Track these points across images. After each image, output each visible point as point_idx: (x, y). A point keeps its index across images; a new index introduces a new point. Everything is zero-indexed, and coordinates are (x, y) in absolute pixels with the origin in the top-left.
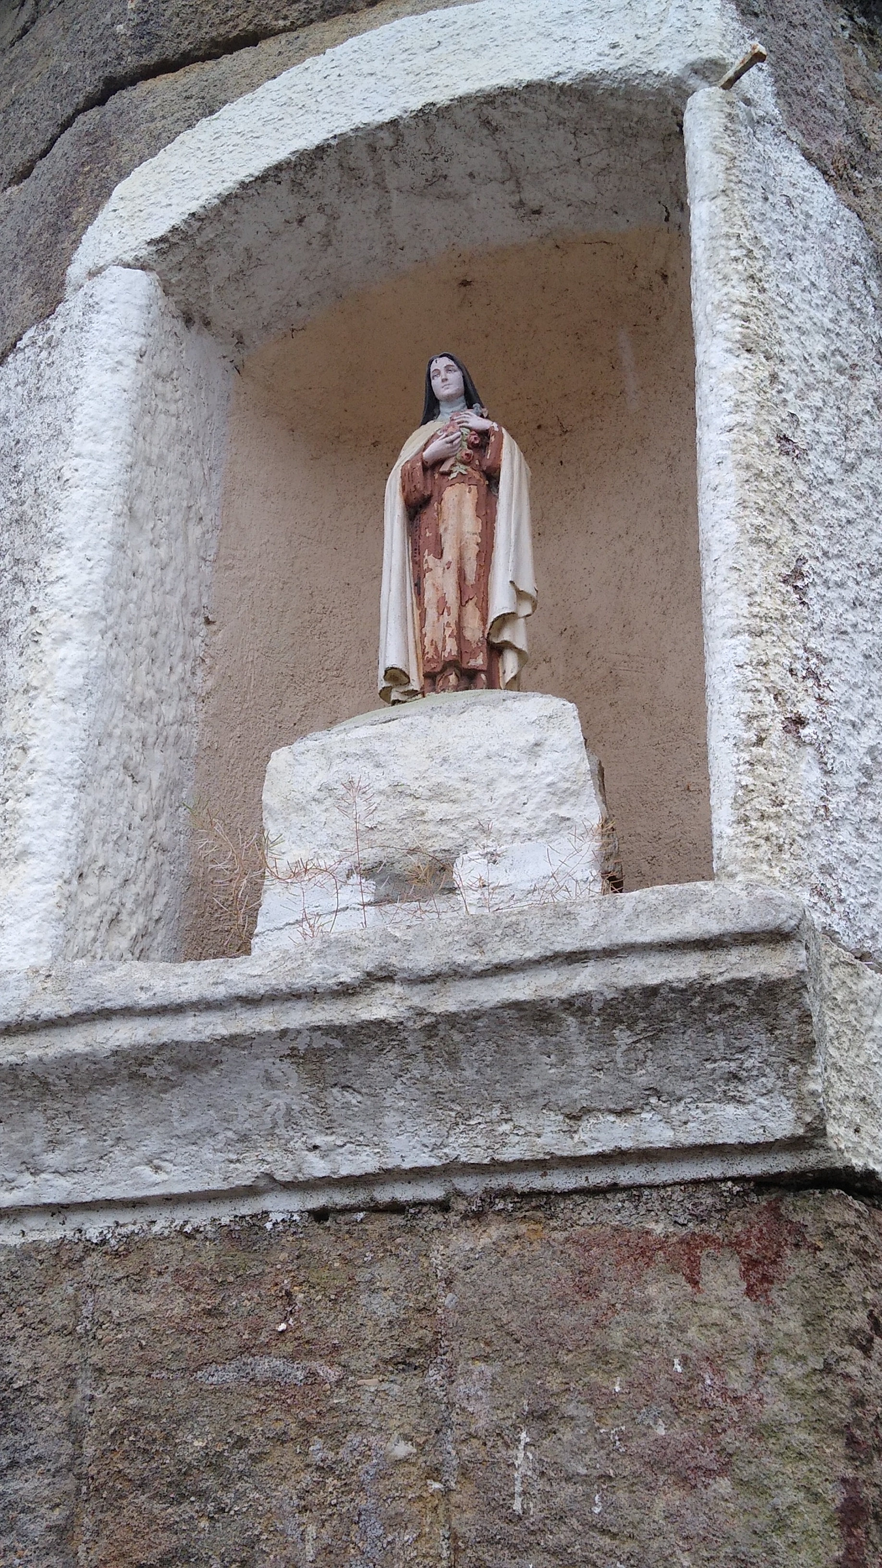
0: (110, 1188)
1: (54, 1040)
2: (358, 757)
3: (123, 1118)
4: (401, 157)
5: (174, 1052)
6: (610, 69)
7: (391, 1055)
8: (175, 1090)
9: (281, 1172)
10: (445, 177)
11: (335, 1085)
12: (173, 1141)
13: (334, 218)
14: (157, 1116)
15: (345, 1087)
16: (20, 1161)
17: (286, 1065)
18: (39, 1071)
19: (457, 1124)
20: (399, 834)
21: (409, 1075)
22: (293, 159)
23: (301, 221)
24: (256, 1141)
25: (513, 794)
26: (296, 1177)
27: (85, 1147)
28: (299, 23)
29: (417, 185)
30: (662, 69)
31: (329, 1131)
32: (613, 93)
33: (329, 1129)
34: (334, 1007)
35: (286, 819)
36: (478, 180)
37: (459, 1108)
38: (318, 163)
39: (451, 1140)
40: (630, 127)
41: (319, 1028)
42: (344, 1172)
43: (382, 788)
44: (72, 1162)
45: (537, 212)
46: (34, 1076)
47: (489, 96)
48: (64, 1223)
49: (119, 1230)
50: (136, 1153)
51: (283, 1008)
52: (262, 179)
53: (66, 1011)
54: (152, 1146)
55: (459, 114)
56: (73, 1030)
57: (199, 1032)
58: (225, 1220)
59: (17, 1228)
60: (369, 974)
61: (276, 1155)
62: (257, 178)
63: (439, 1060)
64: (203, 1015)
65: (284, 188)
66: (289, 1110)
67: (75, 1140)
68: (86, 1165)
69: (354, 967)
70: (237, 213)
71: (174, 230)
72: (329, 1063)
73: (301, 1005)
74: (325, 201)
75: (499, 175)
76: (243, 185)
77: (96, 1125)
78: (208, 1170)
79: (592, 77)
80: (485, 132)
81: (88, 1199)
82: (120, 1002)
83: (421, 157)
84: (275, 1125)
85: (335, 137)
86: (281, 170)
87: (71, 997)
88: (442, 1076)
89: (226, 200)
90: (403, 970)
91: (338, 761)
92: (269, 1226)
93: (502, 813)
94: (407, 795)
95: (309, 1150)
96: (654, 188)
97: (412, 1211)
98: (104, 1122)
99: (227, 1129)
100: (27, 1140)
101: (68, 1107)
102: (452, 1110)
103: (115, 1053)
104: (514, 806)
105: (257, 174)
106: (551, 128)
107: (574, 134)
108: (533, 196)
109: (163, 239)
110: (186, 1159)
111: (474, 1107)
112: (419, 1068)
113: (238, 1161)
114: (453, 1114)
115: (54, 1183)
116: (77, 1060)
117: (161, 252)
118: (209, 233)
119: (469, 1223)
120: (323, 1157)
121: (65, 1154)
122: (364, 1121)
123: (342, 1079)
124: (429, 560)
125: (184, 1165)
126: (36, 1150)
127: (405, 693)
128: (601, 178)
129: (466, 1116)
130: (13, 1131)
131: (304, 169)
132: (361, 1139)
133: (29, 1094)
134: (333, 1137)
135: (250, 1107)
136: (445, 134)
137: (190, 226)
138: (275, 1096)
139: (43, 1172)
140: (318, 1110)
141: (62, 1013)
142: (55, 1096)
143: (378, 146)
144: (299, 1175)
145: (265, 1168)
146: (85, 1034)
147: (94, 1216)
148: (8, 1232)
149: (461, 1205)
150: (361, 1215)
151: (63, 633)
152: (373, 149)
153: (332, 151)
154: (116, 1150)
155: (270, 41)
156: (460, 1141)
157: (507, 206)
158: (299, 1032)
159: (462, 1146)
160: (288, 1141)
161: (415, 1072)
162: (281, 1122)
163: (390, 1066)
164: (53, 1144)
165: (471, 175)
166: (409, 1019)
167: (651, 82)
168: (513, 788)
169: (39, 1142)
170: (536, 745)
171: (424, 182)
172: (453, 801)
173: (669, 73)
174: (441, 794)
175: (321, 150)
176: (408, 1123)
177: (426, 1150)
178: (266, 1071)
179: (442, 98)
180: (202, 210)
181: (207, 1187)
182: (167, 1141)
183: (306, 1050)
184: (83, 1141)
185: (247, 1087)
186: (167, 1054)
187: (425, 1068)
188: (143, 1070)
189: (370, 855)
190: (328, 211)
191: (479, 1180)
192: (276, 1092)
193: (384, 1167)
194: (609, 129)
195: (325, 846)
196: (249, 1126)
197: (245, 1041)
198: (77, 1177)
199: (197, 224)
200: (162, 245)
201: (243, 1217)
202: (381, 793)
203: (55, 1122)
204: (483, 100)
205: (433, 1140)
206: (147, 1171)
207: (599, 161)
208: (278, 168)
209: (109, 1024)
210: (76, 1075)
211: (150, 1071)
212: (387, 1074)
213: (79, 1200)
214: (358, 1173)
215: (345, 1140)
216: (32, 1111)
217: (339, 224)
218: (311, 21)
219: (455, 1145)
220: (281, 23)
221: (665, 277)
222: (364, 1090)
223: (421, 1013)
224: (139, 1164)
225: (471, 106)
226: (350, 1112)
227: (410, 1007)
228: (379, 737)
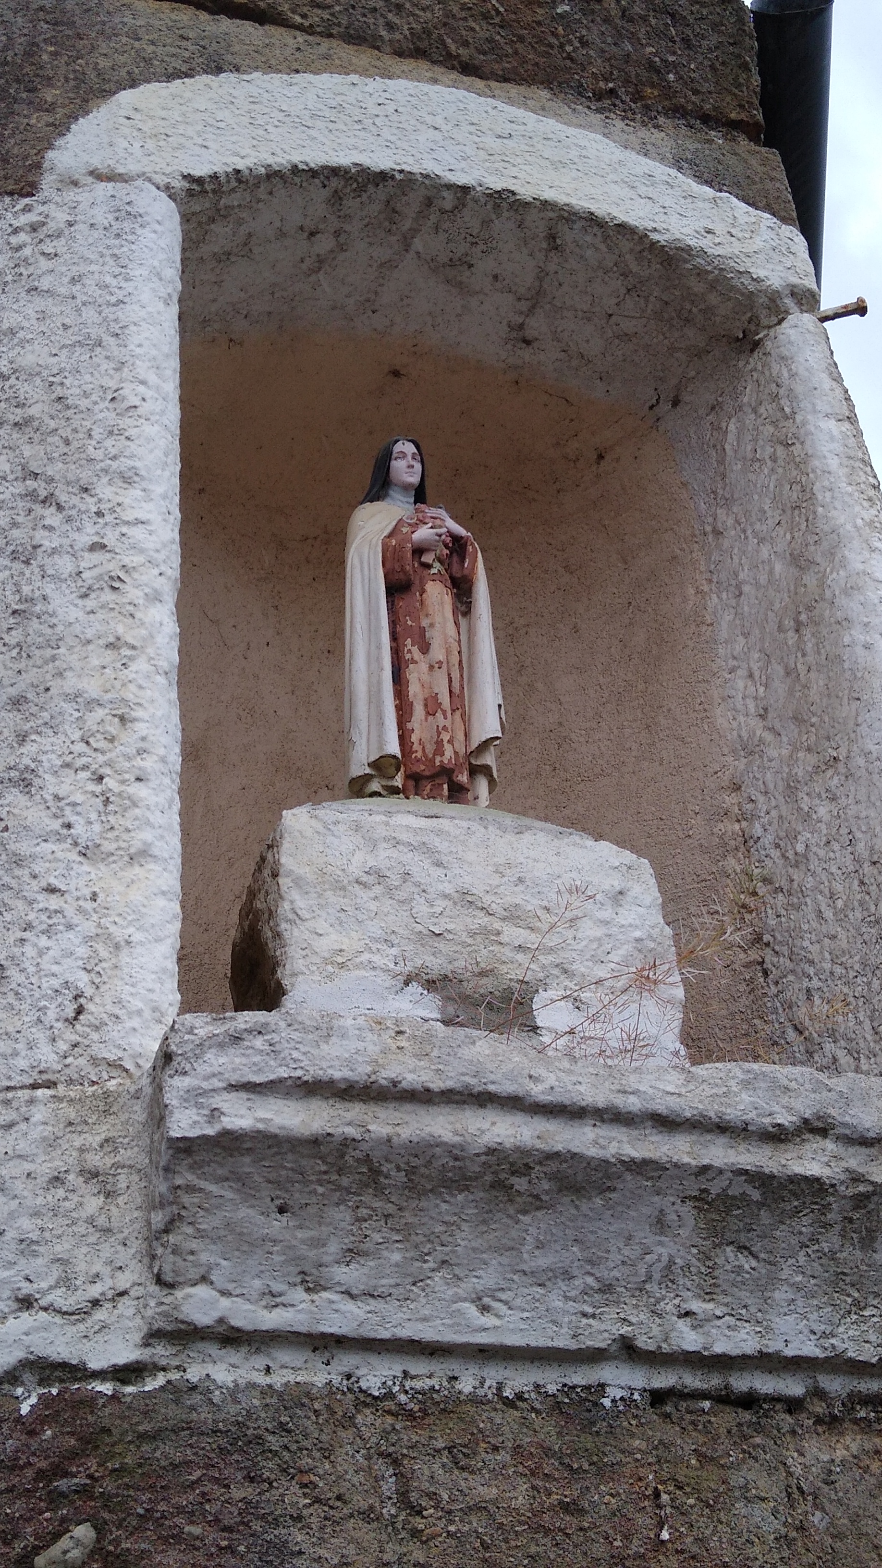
0: (420, 1326)
1: (407, 1118)
2: (412, 848)
3: (459, 1235)
4: (446, 226)
5: (565, 1165)
6: (710, 251)
7: (806, 1221)
8: (539, 1214)
9: (644, 1338)
10: (470, 266)
11: (732, 1243)
12: (515, 1277)
13: (342, 248)
14: (504, 1241)
15: (742, 1248)
16: (299, 1269)
17: (687, 1210)
18: (376, 1155)
19: (849, 1312)
20: (469, 949)
21: (816, 1247)
22: (353, 171)
23: (312, 234)
24: (619, 1295)
25: (599, 939)
26: (660, 1347)
27: (397, 1265)
28: (318, 29)
29: (438, 259)
30: (762, 277)
31: (707, 1297)
32: (700, 273)
33: (708, 1295)
34: (760, 1151)
35: (320, 896)
36: (498, 285)
37: (856, 1295)
38: (371, 188)
39: (841, 1329)
40: (690, 311)
41: (746, 1172)
42: (719, 1348)
43: (447, 892)
44: (373, 1282)
45: (527, 342)
46: (367, 1160)
47: (575, 214)
48: (328, 1364)
49: (408, 1384)
50: (463, 1285)
51: (702, 1139)
52: (313, 173)
53: (437, 1084)
54: (488, 1278)
55: (532, 216)
56: (434, 1110)
57: (603, 1147)
58: (552, 1389)
59: (260, 1361)
60: (806, 1121)
61: (642, 1317)
62: (311, 170)
63: (854, 1235)
64: (604, 1126)
65: (326, 193)
66: (671, 1262)
67: (385, 1253)
68: (392, 1290)
69: (789, 1109)
70: (271, 193)
71: (215, 177)
72: (736, 1216)
73: (722, 1140)
74: (347, 227)
75: (522, 290)
76: (295, 170)
77: (421, 1238)
78: (554, 1322)
79: (688, 249)
80: (544, 245)
81: (385, 1335)
82: (507, 1088)
83: (463, 236)
84: (649, 1278)
85: (401, 171)
86: (336, 175)
87: (441, 1067)
88: (851, 1255)
89: (273, 175)
90: (845, 1125)
91: (385, 845)
92: (607, 1402)
93: (588, 957)
94: (478, 908)
95: (680, 1316)
96: (662, 374)
97: (765, 1406)
98: (432, 1237)
99: (589, 1273)
100: (318, 1243)
101: (391, 1209)
102: (849, 1295)
103: (491, 1151)
104: (599, 952)
105: (313, 165)
106: (611, 274)
107: (629, 290)
108: (537, 325)
109: (199, 181)
110: (528, 1302)
111: (872, 1296)
112: (830, 1241)
113: (593, 1316)
114: (849, 1300)
115: (341, 1307)
116: (438, 1150)
117: (190, 193)
118: (234, 200)
119: (820, 1429)
120: (694, 1327)
121: (365, 1270)
122: (752, 1293)
123: (743, 1238)
124: (412, 650)
125: (524, 1310)
126: (327, 1259)
127: (385, 787)
128: (617, 341)
129: (862, 1304)
130: (300, 1227)
131: (355, 185)
132: (744, 1312)
133: (345, 1181)
134: (711, 1306)
135: (626, 1251)
136: (503, 226)
137: (228, 182)
138: (661, 1243)
139: (325, 1289)
140: (703, 1269)
141: (431, 1086)
142: (380, 1191)
143: (435, 202)
144: (664, 1345)
145: (625, 1330)
146: (452, 1118)
147: (374, 1359)
148: (248, 1365)
149: (819, 1408)
150: (707, 1404)
151: (156, 590)
152: (429, 202)
153: (392, 183)
154: (437, 1276)
155: (282, 30)
156: (851, 1333)
157: (505, 322)
158: (721, 1172)
159: (852, 1339)
160: (658, 1301)
161: (824, 1245)
162: (657, 1276)
163: (801, 1233)
164: (352, 1254)
165: (496, 277)
166: (842, 1182)
167: (746, 283)
168: (599, 932)
169: (334, 1248)
170: (621, 893)
171: (446, 260)
172: (532, 929)
173: (769, 283)
174: (519, 917)
175: (383, 176)
176: (800, 1303)
177: (813, 1337)
178: (662, 1211)
179: (526, 192)
180: (247, 172)
181: (550, 1344)
182: (509, 1276)
183: (718, 1195)
184: (396, 1257)
185: (631, 1225)
186: (553, 1166)
187: (836, 1240)
188: (514, 1180)
189: (436, 964)
190: (342, 239)
191: (847, 1381)
192: (663, 1238)
193: (765, 1350)
194: (667, 303)
195: (376, 940)
196: (618, 1275)
197: (657, 1170)
198: (373, 1304)
199: (234, 184)
200: (195, 187)
201: (574, 1387)
202: (446, 896)
203: (366, 1225)
204: (566, 215)
205: (823, 1327)
206: (472, 1310)
207: (628, 326)
208: (335, 171)
209: (481, 1112)
210: (423, 1170)
211: (520, 1183)
212: (794, 1241)
213: (372, 1335)
214: (735, 1352)
215: (726, 1310)
216: (337, 1204)
217: (341, 257)
218: (330, 36)
219: (845, 1337)
220: (298, 19)
221: (601, 457)
222: (762, 1256)
223: (856, 1178)
224: (465, 1300)
225: (551, 215)
226: (739, 1279)
227: (847, 1170)
228: (439, 833)
